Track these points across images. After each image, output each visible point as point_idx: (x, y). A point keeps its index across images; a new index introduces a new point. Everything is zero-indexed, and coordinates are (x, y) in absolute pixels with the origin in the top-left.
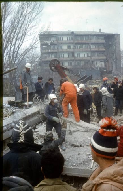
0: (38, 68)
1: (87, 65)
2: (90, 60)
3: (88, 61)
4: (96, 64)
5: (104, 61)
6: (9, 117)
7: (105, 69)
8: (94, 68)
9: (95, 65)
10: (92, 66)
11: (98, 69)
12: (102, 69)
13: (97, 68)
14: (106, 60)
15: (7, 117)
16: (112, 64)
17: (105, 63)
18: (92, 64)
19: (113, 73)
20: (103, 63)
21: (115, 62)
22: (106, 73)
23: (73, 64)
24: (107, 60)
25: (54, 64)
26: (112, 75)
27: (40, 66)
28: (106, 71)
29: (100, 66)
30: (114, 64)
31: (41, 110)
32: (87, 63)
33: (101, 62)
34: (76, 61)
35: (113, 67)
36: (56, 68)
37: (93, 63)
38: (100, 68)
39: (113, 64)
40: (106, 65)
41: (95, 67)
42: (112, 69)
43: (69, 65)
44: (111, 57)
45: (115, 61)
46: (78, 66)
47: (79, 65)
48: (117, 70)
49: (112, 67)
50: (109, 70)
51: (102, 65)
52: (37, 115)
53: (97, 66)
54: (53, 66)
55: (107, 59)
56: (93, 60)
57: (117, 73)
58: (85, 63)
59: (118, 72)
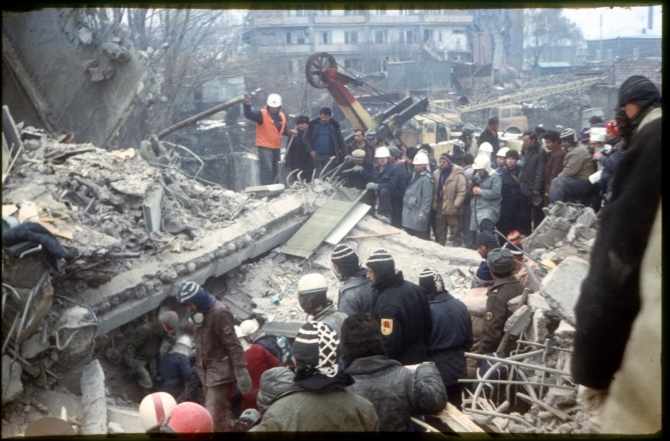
0: (240, 48)
1: (410, 42)
2: (418, 26)
3: (412, 29)
4: (440, 40)
5: (467, 31)
6: (236, 220)
7: (468, 56)
8: (433, 54)
9: (434, 43)
10: (426, 48)
11: (446, 57)
12: (459, 57)
13: (441, 53)
14: (473, 27)
15: (230, 222)
16: (492, 40)
17: (470, 37)
18: (426, 39)
19: (496, 71)
20: (463, 39)
21: (503, 34)
22: (473, 72)
23: (361, 39)
24: (475, 26)
25: (318, 67)
26: (491, 79)
27: (249, 43)
28: (470, 64)
29: (452, 47)
30: (499, 41)
31: (308, 204)
32: (409, 35)
33: (456, 32)
34: (372, 27)
35: (496, 51)
36: (324, 77)
37: (428, 34)
38: (452, 54)
39: (496, 41)
40: (471, 45)
41: (434, 50)
42: (493, 58)
43: (347, 42)
44: (490, 18)
45: (503, 29)
46: (379, 45)
47: (379, 40)
48: (509, 63)
49: (494, 49)
50: (482, 63)
51: (458, 43)
52: (297, 217)
53: (441, 48)
54: (317, 73)
55: (477, 22)
56: (429, 26)
57: (509, 71)
58: (402, 35)
59: (512, 69)
